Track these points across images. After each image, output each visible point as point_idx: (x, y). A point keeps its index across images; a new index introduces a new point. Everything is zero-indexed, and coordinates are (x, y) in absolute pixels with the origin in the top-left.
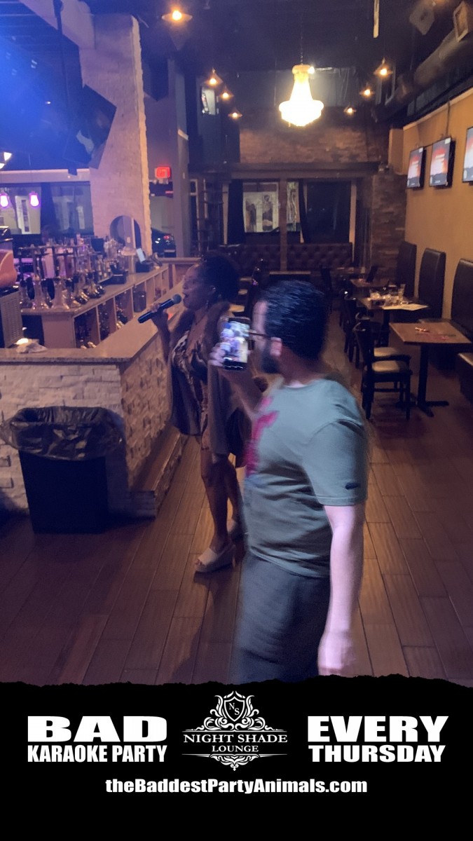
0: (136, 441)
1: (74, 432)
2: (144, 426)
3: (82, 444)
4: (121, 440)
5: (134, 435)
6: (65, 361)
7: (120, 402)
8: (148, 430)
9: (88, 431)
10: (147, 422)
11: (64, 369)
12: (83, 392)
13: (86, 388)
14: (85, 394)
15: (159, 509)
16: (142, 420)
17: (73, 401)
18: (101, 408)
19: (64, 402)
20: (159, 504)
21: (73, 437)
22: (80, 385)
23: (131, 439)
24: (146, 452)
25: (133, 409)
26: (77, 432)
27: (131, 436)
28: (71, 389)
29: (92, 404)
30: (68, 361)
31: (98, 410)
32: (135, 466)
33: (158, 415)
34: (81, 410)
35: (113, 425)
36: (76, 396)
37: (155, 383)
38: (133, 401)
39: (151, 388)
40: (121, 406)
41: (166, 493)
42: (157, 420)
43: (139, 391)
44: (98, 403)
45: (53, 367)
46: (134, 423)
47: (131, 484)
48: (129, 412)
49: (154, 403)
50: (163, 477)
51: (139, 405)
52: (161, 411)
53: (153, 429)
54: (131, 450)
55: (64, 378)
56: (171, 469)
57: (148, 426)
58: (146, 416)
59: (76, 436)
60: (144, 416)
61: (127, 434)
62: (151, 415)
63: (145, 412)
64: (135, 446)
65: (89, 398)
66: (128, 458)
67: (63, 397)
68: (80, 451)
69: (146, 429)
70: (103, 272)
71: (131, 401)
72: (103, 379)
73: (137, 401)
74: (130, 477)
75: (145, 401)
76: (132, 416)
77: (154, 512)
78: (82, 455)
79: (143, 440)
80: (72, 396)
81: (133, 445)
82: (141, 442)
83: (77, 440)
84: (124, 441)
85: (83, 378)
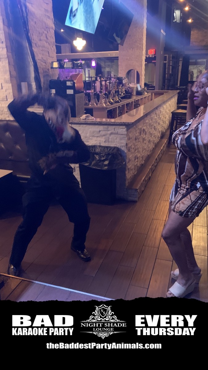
0: (131, 165)
1: (103, 157)
2: (135, 160)
3: (106, 162)
4: (124, 163)
5: (130, 162)
6: (102, 123)
7: (125, 145)
8: (136, 162)
9: (110, 156)
10: (136, 158)
11: (101, 128)
12: (109, 139)
13: (110, 137)
14: (110, 140)
15: (139, 198)
16: (134, 157)
17: (104, 143)
18: (116, 147)
19: (100, 143)
20: (139, 196)
21: (103, 159)
22: (108, 136)
23: (129, 164)
24: (135, 172)
25: (131, 150)
26: (105, 157)
27: (129, 162)
28: (104, 137)
29: (112, 145)
30: (104, 123)
31: (115, 148)
32: (129, 177)
33: (142, 156)
34: (107, 147)
35: (121, 155)
36: (105, 141)
37: (142, 140)
38: (131, 146)
39: (140, 142)
40: (126, 147)
41: (143, 191)
42: (141, 159)
43: (134, 142)
44: (115, 145)
45: (97, 126)
46: (131, 156)
47: (127, 185)
48: (129, 150)
49: (141, 150)
50: (142, 183)
51: (134, 148)
52: (143, 155)
53: (139, 162)
54: (128, 169)
55: (101, 132)
56: (146, 181)
57: (136, 160)
58: (136, 155)
59: (105, 158)
60: (135, 155)
61: (127, 161)
62: (139, 155)
63: (136, 153)
64: (130, 168)
65: (111, 142)
66: (127, 172)
67: (100, 141)
68: (106, 165)
69: (135, 161)
70: (121, 93)
71: (130, 145)
72: (118, 133)
73: (133, 147)
74: (127, 182)
75: (136, 147)
76: (130, 153)
77: (136, 199)
78: (106, 168)
79: (134, 166)
80: (104, 140)
81: (129, 167)
82: (133, 167)
83: (104, 161)
84: (125, 163)
85: (109, 132)
